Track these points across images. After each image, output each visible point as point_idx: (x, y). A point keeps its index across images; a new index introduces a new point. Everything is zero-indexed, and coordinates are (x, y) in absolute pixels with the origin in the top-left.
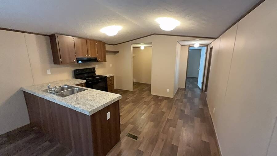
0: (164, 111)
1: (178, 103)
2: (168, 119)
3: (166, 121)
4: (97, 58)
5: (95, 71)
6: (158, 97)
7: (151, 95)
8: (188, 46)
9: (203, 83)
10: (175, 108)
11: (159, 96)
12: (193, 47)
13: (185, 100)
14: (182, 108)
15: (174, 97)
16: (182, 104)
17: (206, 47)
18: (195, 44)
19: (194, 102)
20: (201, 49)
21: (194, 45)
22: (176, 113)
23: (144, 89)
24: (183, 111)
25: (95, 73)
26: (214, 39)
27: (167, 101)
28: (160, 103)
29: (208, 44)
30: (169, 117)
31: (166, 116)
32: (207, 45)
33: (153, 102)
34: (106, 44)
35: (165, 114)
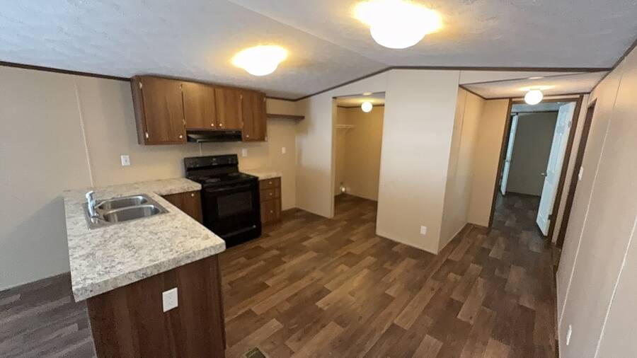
0: (392, 294)
1: (447, 274)
2: (393, 325)
3: (383, 332)
4: (240, 132)
5: (237, 163)
6: (392, 244)
7: (376, 235)
8: (508, 100)
9: (552, 218)
10: (433, 289)
11: (396, 244)
12: (523, 102)
13: (475, 268)
14: (456, 296)
15: (442, 252)
16: (459, 278)
17: (572, 105)
18: (527, 92)
19: (506, 280)
20: (557, 111)
21: (524, 97)
22: (427, 307)
23: (363, 217)
24: (454, 307)
25: (237, 168)
26: (603, 73)
27: (413, 261)
28: (391, 265)
29: (582, 95)
30: (397, 319)
31: (391, 313)
32: (578, 96)
33: (370, 260)
34: (268, 97)
35: (393, 305)
